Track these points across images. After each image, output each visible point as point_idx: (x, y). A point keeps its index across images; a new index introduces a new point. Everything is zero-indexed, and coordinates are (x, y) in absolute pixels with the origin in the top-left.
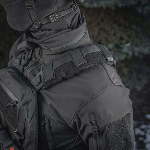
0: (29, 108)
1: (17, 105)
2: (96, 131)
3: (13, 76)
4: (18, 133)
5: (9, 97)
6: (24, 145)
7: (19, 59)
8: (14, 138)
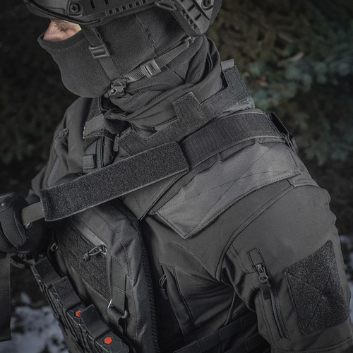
0: (129, 257)
1: (105, 254)
2: (265, 283)
4: (114, 308)
5: (86, 238)
7: (92, 156)
8: (109, 319)
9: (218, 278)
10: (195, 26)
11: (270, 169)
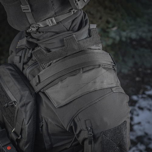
0: (27, 110)
1: (16, 106)
2: (91, 137)
3: (12, 74)
5: (8, 96)
6: (21, 144)
7: (19, 57)
9: (67, 130)
10: (77, 4)
11: (105, 81)
